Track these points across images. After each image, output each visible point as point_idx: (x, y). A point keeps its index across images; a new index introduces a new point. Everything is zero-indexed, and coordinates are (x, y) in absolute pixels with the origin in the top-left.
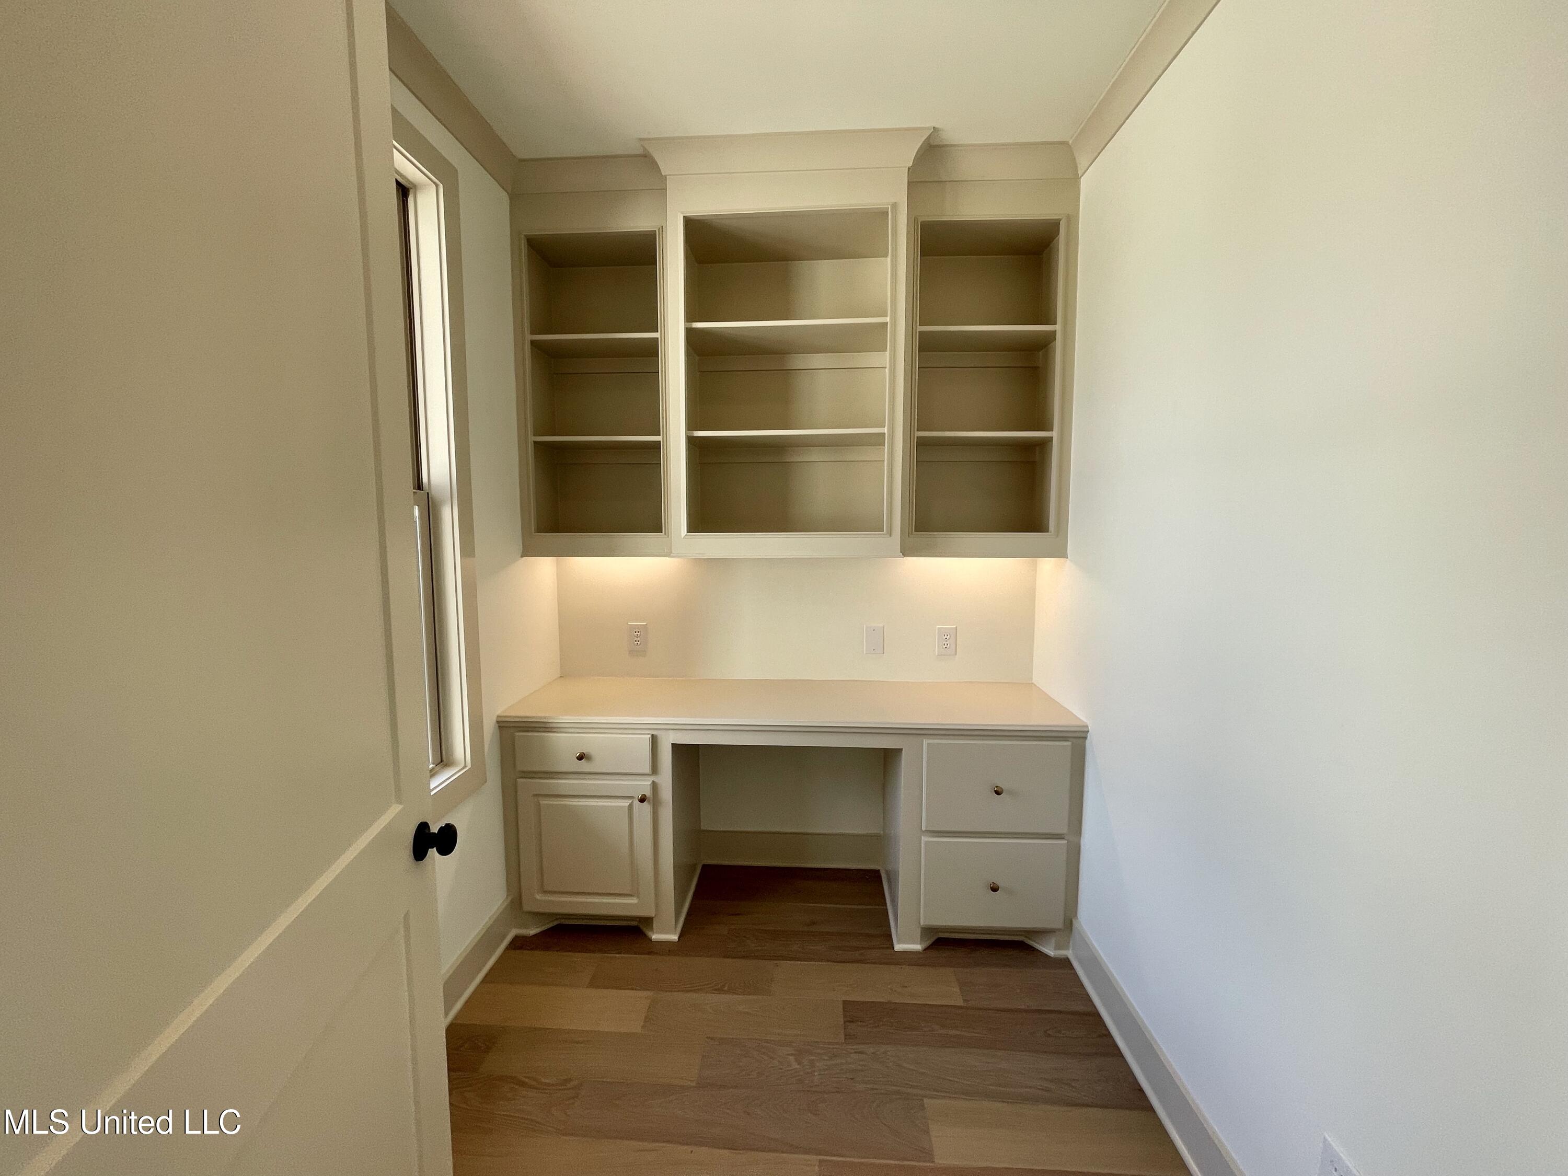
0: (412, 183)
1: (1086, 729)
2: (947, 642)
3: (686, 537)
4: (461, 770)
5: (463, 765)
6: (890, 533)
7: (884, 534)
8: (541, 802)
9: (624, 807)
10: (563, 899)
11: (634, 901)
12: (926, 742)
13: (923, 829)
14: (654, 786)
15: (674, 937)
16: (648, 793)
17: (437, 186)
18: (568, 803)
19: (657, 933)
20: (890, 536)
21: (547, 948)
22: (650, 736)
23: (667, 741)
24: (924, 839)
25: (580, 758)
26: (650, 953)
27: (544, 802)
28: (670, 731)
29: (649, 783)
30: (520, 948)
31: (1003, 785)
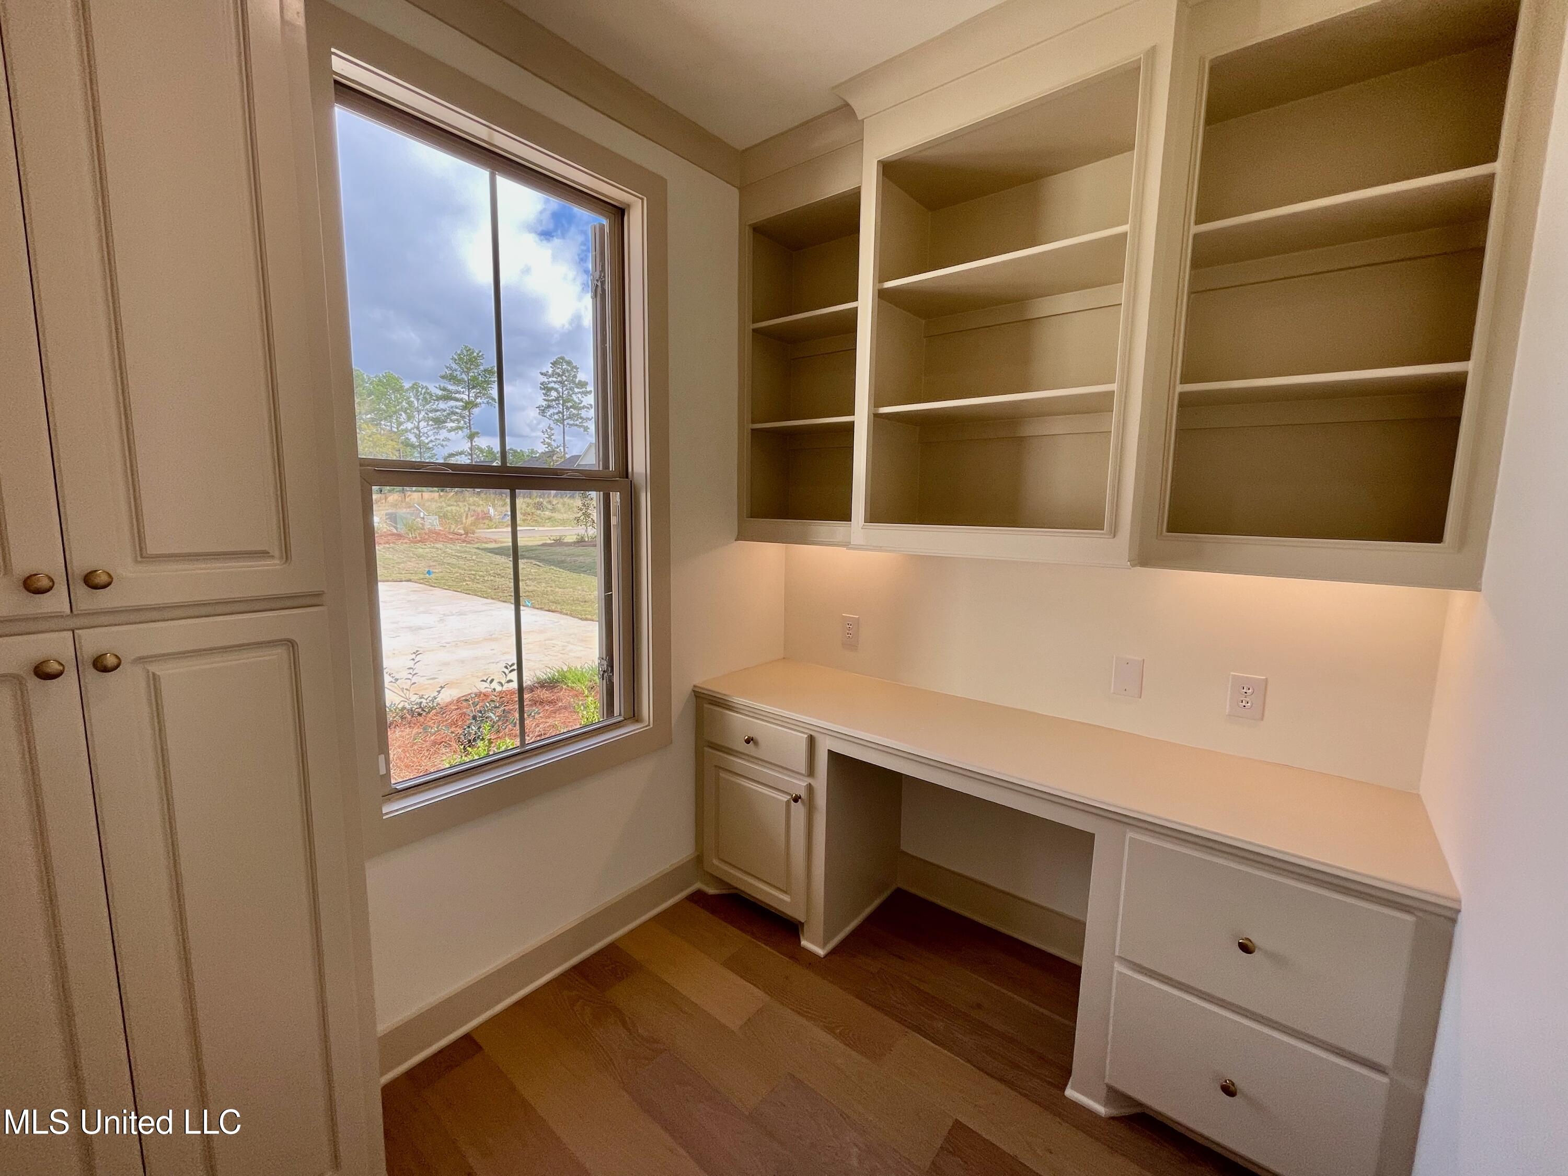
0: (625, 203)
1: (1454, 905)
2: (1247, 699)
3: (864, 527)
4: (644, 727)
5: (647, 724)
6: (1114, 533)
7: (1103, 534)
8: (720, 774)
9: (782, 801)
10: (732, 871)
11: (786, 898)
12: (1131, 834)
13: (1117, 954)
14: (810, 788)
15: (821, 952)
16: (803, 794)
17: (642, 199)
18: (743, 783)
19: (806, 940)
20: (1114, 536)
21: (714, 912)
22: (806, 736)
23: (825, 746)
24: (1119, 967)
25: (748, 741)
26: (792, 958)
27: (723, 774)
28: (827, 736)
29: (805, 784)
30: (696, 902)
31: (1256, 939)
